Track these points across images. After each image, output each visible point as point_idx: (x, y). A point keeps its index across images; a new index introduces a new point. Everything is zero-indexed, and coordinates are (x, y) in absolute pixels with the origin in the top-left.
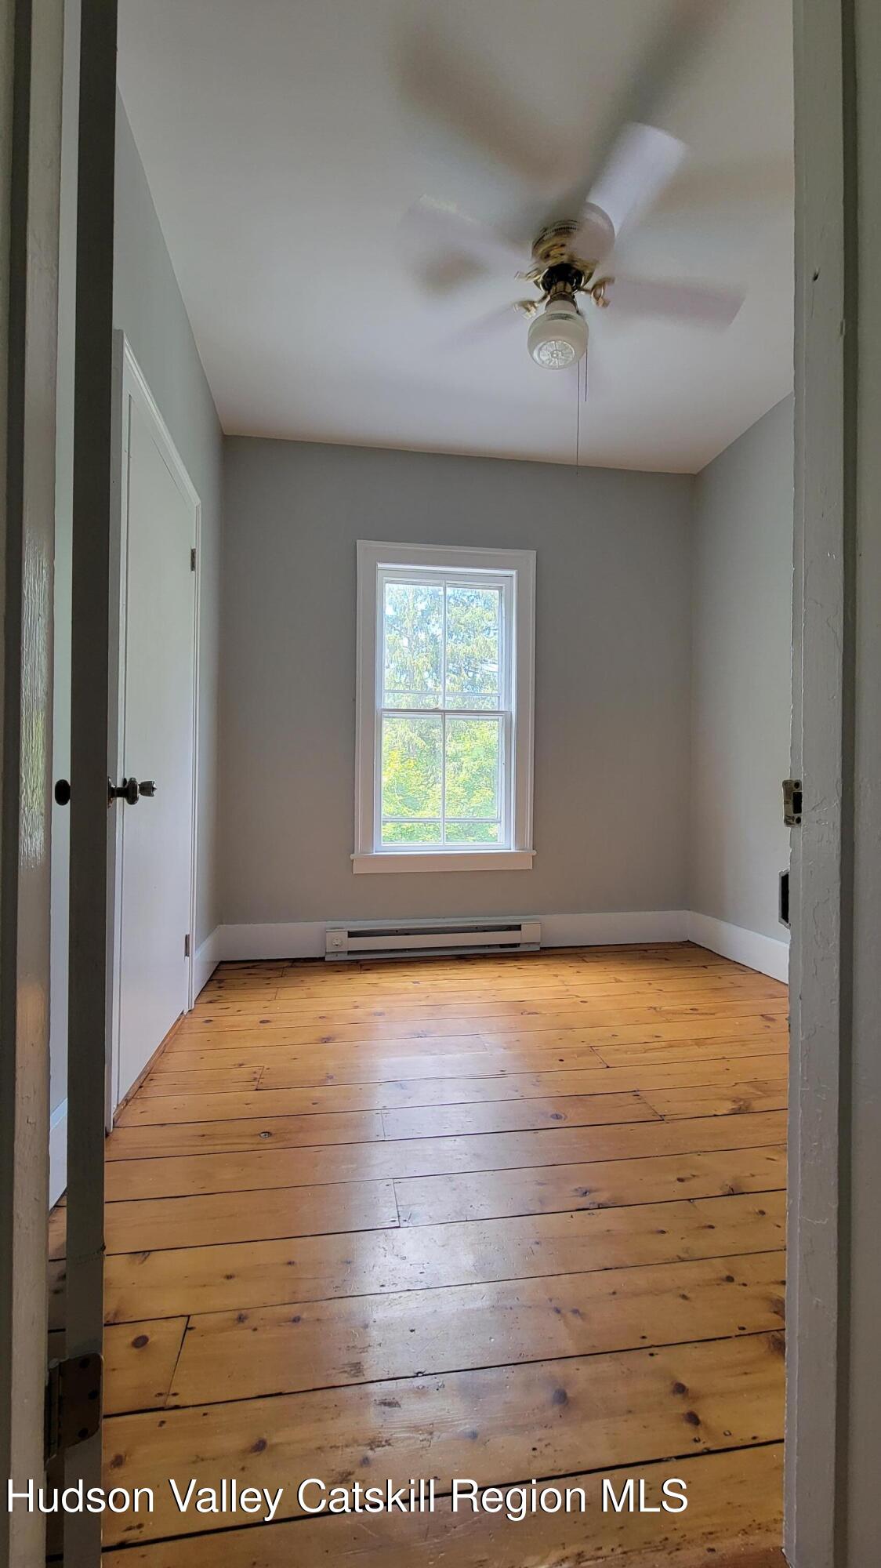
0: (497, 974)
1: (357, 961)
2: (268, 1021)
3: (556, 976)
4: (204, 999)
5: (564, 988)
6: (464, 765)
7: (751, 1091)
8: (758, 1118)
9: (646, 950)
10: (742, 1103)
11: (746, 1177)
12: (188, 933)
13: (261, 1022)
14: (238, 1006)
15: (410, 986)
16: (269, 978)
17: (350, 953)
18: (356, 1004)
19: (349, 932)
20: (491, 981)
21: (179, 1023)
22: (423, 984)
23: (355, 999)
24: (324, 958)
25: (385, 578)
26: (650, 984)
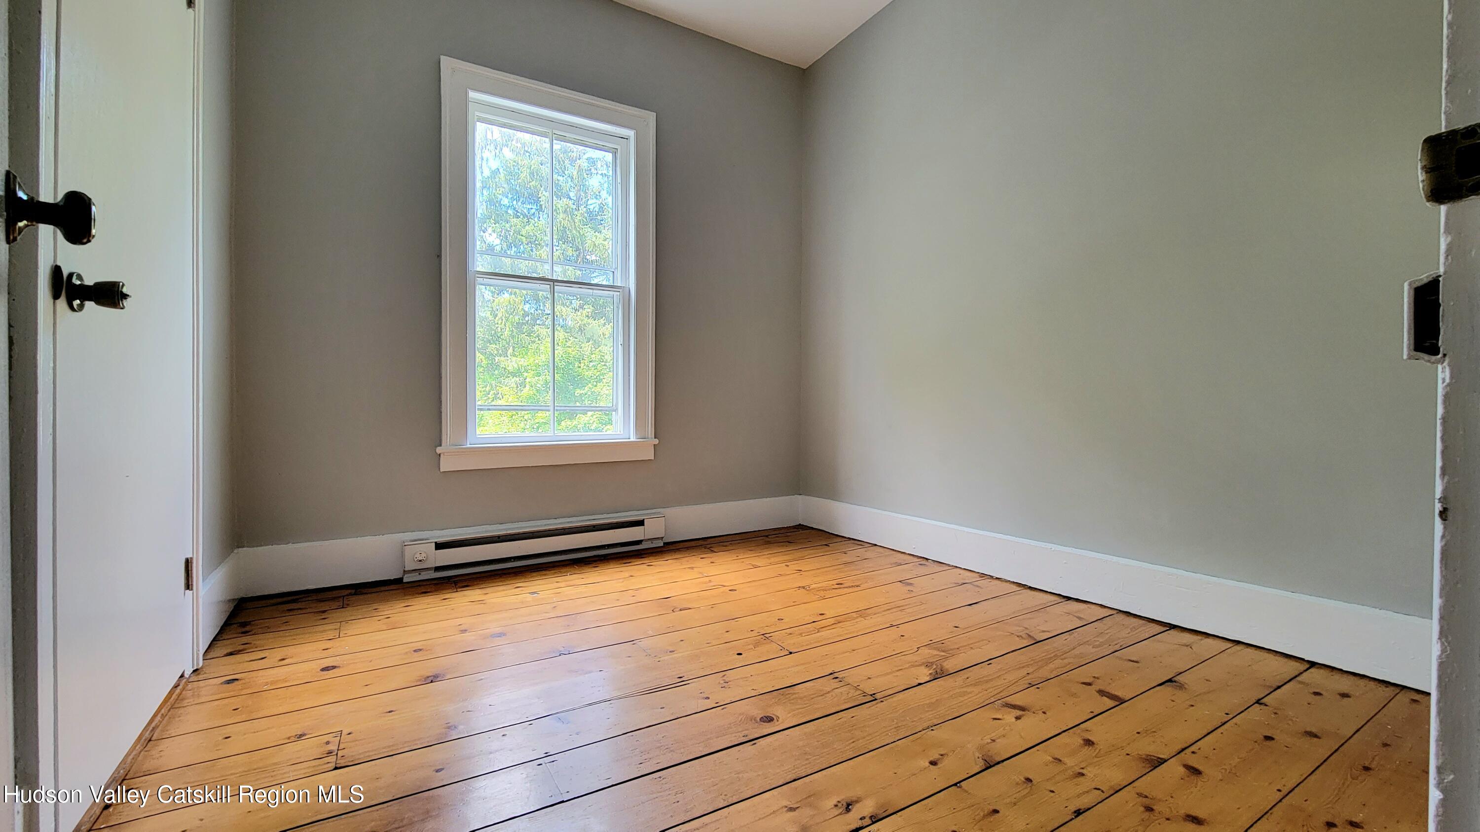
0: (627, 574)
1: (449, 578)
2: (334, 667)
3: (692, 568)
4: (219, 651)
5: (707, 579)
6: (527, 380)
7: (935, 653)
8: (960, 678)
9: (767, 536)
10: (935, 667)
11: (988, 743)
12: (189, 556)
13: (323, 670)
14: (279, 653)
15: (529, 597)
16: (324, 612)
17: (438, 569)
18: (462, 628)
19: (436, 543)
20: (623, 582)
21: (178, 691)
22: (542, 595)
23: (460, 621)
24: (401, 579)
25: (477, 113)
26: (788, 566)
